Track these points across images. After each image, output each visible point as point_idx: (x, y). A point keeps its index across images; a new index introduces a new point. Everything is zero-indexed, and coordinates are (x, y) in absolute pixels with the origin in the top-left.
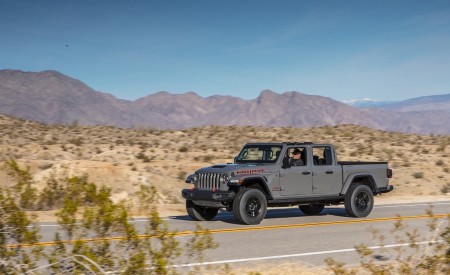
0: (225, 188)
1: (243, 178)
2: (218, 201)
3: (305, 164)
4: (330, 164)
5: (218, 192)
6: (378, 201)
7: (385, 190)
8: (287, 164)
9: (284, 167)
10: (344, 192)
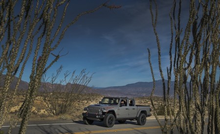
0: (101, 113)
1: (108, 110)
2: (98, 118)
3: (126, 105)
4: (134, 105)
5: (98, 115)
6: (148, 118)
7: (149, 116)
8: (121, 105)
9: (120, 106)
10: (138, 116)
